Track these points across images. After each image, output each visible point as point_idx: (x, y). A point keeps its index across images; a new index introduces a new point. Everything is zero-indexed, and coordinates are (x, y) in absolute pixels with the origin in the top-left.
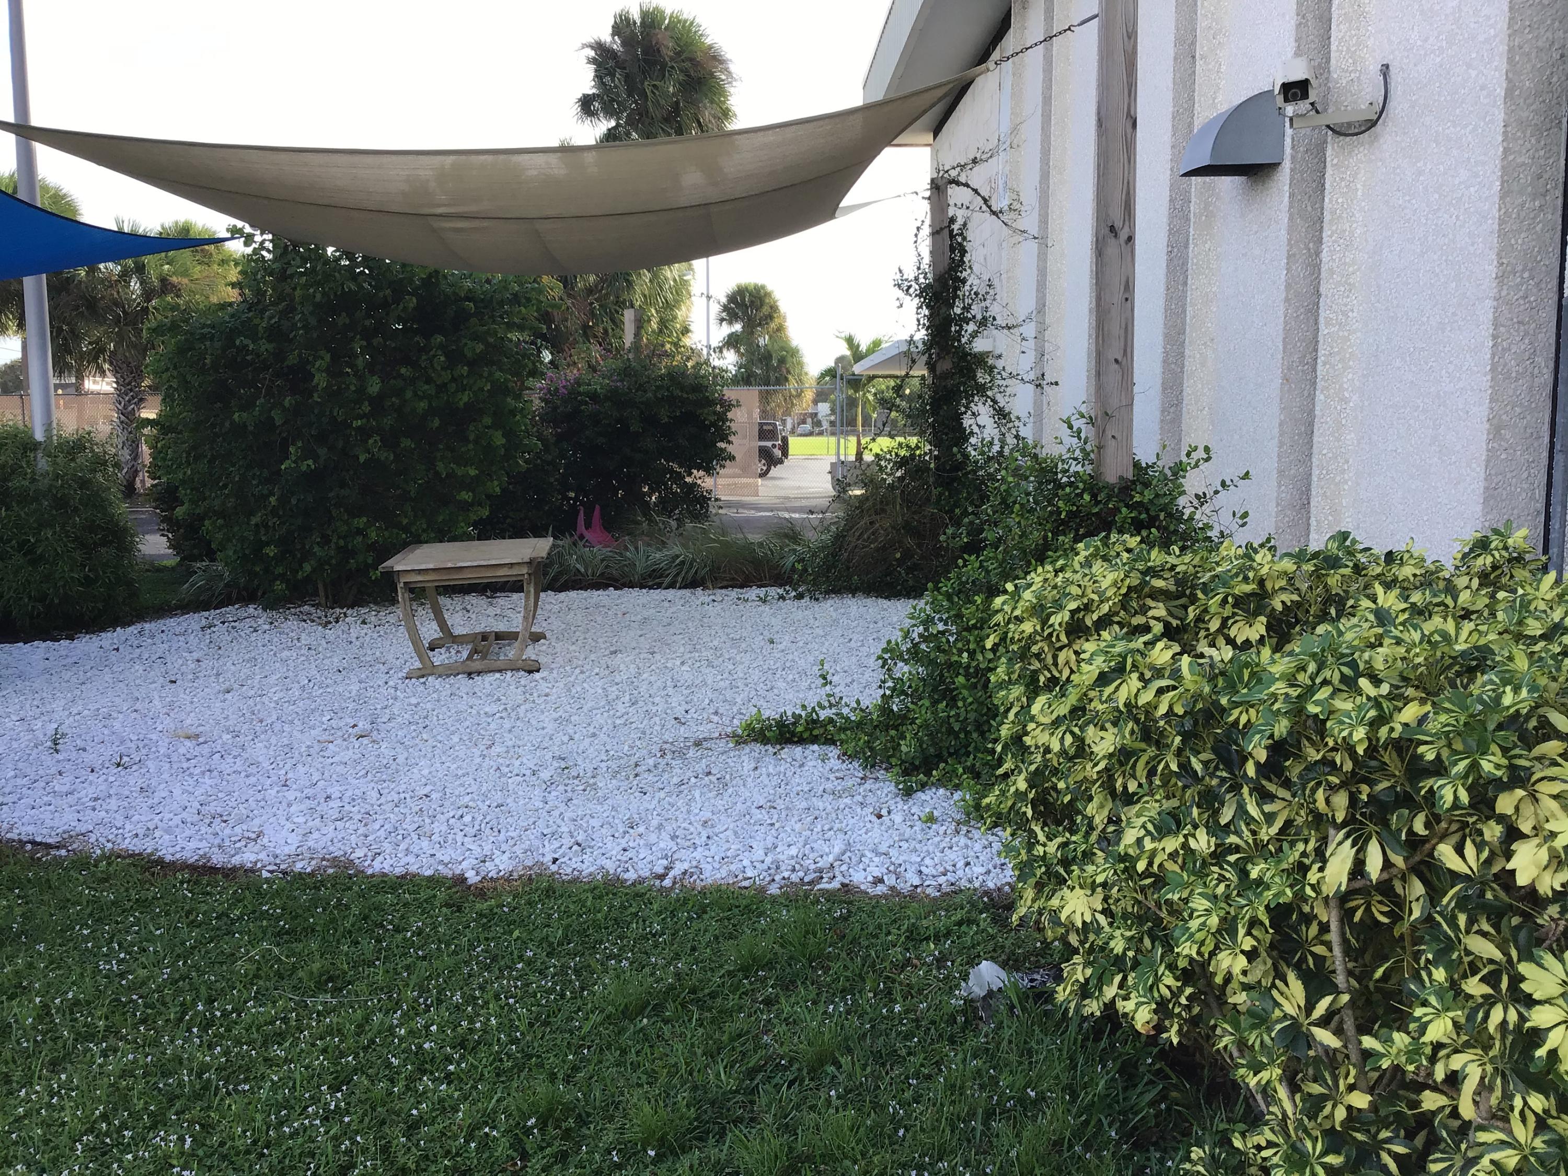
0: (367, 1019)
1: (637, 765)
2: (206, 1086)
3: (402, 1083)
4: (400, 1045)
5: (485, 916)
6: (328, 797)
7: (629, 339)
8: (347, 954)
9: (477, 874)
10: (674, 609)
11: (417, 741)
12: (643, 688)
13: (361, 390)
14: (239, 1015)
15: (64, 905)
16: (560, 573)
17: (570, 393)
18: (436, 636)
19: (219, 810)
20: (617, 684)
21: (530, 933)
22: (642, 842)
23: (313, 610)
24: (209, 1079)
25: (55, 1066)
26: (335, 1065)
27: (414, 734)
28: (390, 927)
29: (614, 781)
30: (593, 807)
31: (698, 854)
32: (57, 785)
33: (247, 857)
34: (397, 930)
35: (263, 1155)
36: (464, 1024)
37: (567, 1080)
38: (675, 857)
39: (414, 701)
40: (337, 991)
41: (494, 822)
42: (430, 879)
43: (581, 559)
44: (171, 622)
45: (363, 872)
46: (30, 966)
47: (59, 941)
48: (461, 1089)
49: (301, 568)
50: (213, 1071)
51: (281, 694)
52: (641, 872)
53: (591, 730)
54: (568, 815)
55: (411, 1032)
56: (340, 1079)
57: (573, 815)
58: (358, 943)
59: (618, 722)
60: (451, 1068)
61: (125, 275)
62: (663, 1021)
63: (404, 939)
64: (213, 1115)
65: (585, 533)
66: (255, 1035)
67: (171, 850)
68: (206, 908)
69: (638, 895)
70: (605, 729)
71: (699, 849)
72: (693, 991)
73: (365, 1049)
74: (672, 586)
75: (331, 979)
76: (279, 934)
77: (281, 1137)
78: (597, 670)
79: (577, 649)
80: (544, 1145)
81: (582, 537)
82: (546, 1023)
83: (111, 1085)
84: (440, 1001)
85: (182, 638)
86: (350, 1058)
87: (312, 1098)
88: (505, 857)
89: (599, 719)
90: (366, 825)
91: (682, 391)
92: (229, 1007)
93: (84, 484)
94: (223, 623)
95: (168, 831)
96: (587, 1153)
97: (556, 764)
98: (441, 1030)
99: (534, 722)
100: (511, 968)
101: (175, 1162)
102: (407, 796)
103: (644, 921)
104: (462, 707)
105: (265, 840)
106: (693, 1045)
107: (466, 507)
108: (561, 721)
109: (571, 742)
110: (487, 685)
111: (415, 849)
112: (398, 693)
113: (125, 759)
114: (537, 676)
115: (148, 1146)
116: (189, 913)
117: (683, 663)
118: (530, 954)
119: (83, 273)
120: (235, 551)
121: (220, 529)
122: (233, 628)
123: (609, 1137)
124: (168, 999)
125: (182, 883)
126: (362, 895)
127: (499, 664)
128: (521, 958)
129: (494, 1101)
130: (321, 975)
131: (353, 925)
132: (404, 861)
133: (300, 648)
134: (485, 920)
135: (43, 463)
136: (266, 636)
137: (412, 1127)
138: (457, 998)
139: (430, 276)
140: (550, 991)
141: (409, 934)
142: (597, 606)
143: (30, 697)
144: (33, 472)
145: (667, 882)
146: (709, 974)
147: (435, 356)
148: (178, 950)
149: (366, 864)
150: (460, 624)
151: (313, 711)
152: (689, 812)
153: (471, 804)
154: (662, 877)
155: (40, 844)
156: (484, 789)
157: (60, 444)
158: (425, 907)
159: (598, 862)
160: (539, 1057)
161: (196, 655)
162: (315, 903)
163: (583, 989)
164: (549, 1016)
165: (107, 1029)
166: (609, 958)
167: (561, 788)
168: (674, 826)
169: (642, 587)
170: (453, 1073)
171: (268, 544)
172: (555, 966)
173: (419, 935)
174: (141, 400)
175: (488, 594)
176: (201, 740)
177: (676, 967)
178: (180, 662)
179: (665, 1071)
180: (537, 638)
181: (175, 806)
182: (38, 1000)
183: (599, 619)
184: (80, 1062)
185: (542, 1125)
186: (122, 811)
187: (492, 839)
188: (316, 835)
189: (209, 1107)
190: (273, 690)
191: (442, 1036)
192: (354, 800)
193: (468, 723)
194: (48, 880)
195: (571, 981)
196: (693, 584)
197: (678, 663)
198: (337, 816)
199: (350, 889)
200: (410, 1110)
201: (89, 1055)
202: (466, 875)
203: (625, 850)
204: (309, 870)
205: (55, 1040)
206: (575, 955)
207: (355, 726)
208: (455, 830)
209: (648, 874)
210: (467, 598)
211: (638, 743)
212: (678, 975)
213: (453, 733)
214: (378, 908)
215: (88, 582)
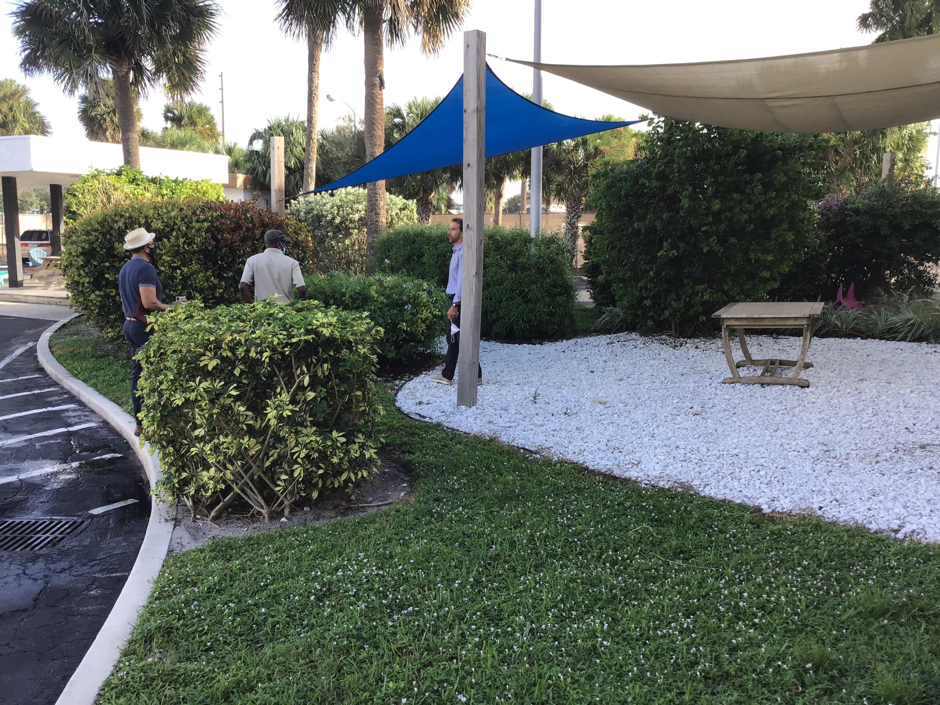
0: (704, 580)
1: (877, 456)
2: (614, 597)
3: (726, 623)
4: (724, 599)
5: (775, 534)
6: (678, 447)
7: (885, 173)
8: (691, 540)
9: (769, 507)
10: (904, 355)
11: (729, 422)
12: (882, 405)
13: (708, 208)
14: (631, 561)
15: (540, 484)
16: (824, 326)
17: (839, 209)
18: (740, 359)
19: (617, 445)
20: (863, 401)
21: (805, 550)
22: (882, 506)
23: (667, 338)
24: (616, 594)
25: (537, 567)
26: (686, 603)
27: (727, 417)
28: (716, 529)
29: (861, 464)
30: (846, 478)
31: (924, 520)
32: (536, 420)
33: (633, 474)
34: (721, 531)
35: (645, 644)
36: (765, 596)
37: (833, 645)
38: (906, 520)
39: (727, 397)
40: (686, 560)
41: (779, 478)
42: (740, 505)
43: (839, 317)
44: (591, 339)
45: (698, 494)
46: (524, 513)
47: (538, 502)
48: (762, 635)
49: (663, 313)
50: (618, 589)
51: (650, 385)
52: (881, 526)
53: (845, 429)
54: (830, 481)
55: (731, 593)
56: (689, 611)
57: (833, 481)
58: (697, 535)
59: (864, 425)
60: (756, 621)
61: (576, 146)
62: (899, 624)
63: (725, 538)
64: (618, 614)
65: (842, 300)
66: (640, 575)
67: (592, 463)
68: (611, 498)
69: (879, 540)
70: (854, 429)
71: (925, 518)
72: (921, 610)
73: (704, 597)
74: (903, 339)
75: (682, 552)
76: (652, 520)
77: (656, 637)
78: (849, 390)
79: (835, 375)
80: (817, 682)
81: (840, 304)
82: (817, 608)
83: (565, 585)
84: (748, 580)
85: (597, 349)
86: (695, 601)
87: (673, 618)
88: (787, 500)
89: (850, 422)
90: (700, 467)
91: (921, 207)
92: (626, 556)
93: (553, 261)
94: (618, 342)
95: (591, 453)
96: (845, 694)
97: (820, 447)
98: (750, 596)
99: (805, 419)
100: (793, 569)
101: (599, 635)
102: (725, 453)
103: (884, 557)
104: (758, 404)
105: (643, 466)
106: (921, 645)
107: (765, 281)
108: (825, 421)
109: (831, 435)
110: (774, 392)
111: (730, 485)
112: (718, 391)
113: (569, 411)
114: (807, 390)
115: (584, 622)
116: (603, 499)
117: (912, 392)
118: (805, 563)
119: (555, 146)
120: (628, 302)
121: (621, 288)
122: (624, 345)
123: (861, 688)
124: (593, 545)
125: (599, 482)
126: (699, 507)
127: (781, 381)
128: (799, 564)
129: (784, 647)
130: (676, 549)
131: (694, 523)
132: (723, 491)
133: (660, 359)
134: (775, 537)
135: (533, 250)
136: (642, 351)
137: (733, 650)
138: (759, 579)
139: (757, 136)
140: (820, 589)
141: (728, 535)
142: (848, 349)
143: (522, 373)
144: (529, 255)
145: (900, 536)
146: (933, 601)
147: (755, 186)
148: (598, 519)
149: (700, 489)
150: (756, 354)
151: (668, 396)
152: (916, 492)
153: (764, 464)
154: (896, 531)
155: (527, 450)
156: (772, 457)
157: (543, 240)
158: (737, 521)
159: (851, 514)
160: (812, 627)
161: (604, 358)
162: (672, 506)
163: (841, 592)
164: (819, 604)
165: (562, 554)
166: (861, 575)
167: (824, 463)
168: (905, 499)
169: (881, 338)
170: (757, 624)
171: (646, 298)
172: (822, 574)
173: (734, 537)
174: (579, 216)
175: (774, 336)
176: (607, 405)
177: (908, 592)
178: (596, 361)
179: (902, 657)
180: (808, 366)
181: (594, 440)
182: (529, 531)
183: (850, 357)
184: (549, 569)
185: (816, 669)
186: (567, 439)
187: (779, 488)
188: (671, 468)
189: (616, 610)
190: (646, 382)
191: (751, 600)
192: (692, 451)
193: (761, 415)
194: (532, 470)
195: (833, 586)
196: (919, 339)
197: (908, 391)
198: (683, 458)
199: (692, 502)
200: (731, 639)
201: (553, 565)
202: (762, 507)
203: (869, 509)
204: (667, 487)
205: (537, 554)
206: (836, 570)
207: (692, 408)
208: (755, 479)
209: (886, 528)
210: (760, 337)
211: (878, 441)
212: (910, 597)
213: (752, 419)
214: (709, 517)
215: (551, 314)
